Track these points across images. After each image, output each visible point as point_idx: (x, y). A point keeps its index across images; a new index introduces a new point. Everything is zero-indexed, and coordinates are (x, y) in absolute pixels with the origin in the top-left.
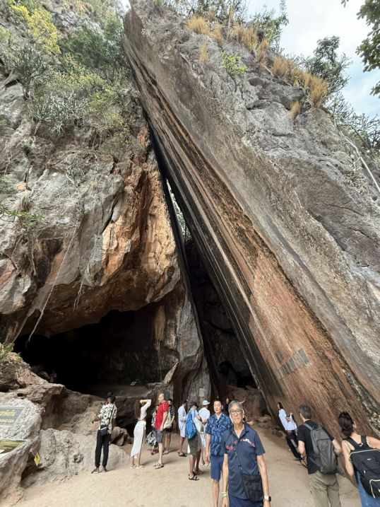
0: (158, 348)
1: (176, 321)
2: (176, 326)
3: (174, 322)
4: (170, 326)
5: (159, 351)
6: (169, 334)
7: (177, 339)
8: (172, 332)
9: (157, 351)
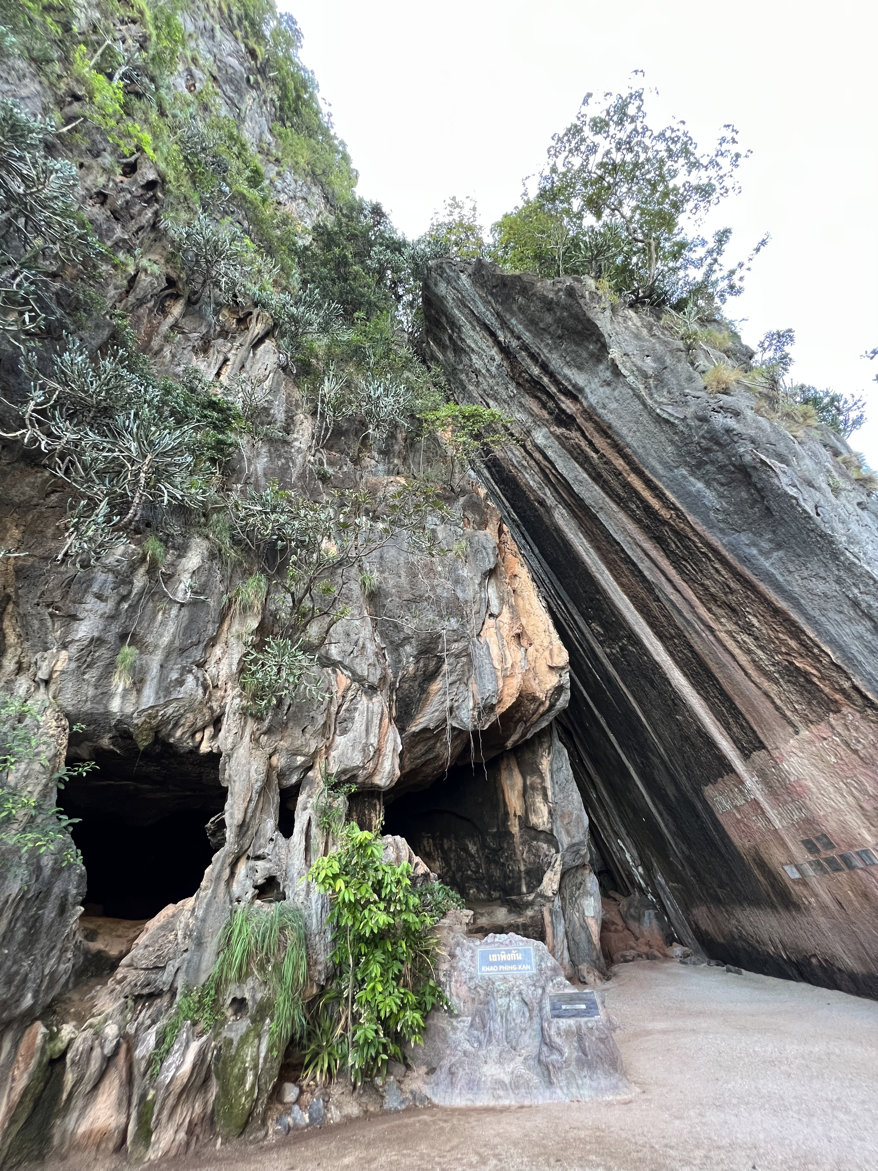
0: (515, 829)
1: (543, 779)
2: (544, 789)
3: (539, 781)
4: (533, 788)
5: (518, 835)
6: (534, 803)
7: (550, 812)
8: (539, 800)
9: (512, 836)
